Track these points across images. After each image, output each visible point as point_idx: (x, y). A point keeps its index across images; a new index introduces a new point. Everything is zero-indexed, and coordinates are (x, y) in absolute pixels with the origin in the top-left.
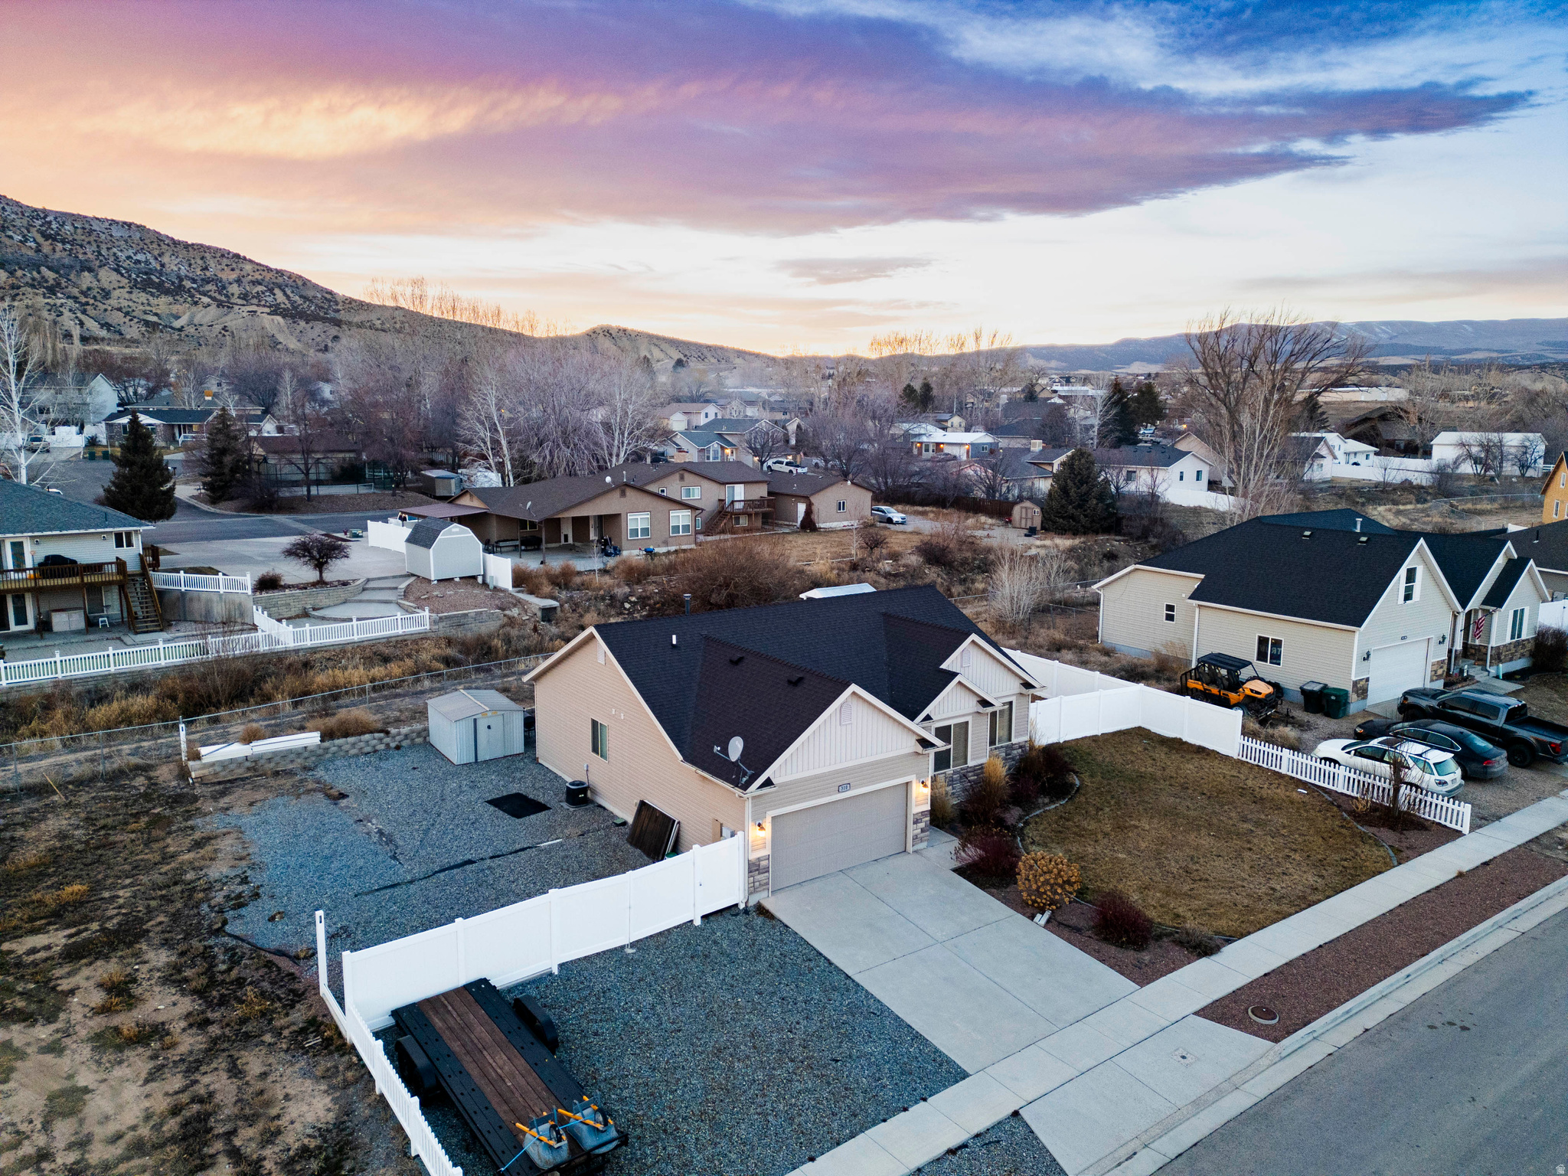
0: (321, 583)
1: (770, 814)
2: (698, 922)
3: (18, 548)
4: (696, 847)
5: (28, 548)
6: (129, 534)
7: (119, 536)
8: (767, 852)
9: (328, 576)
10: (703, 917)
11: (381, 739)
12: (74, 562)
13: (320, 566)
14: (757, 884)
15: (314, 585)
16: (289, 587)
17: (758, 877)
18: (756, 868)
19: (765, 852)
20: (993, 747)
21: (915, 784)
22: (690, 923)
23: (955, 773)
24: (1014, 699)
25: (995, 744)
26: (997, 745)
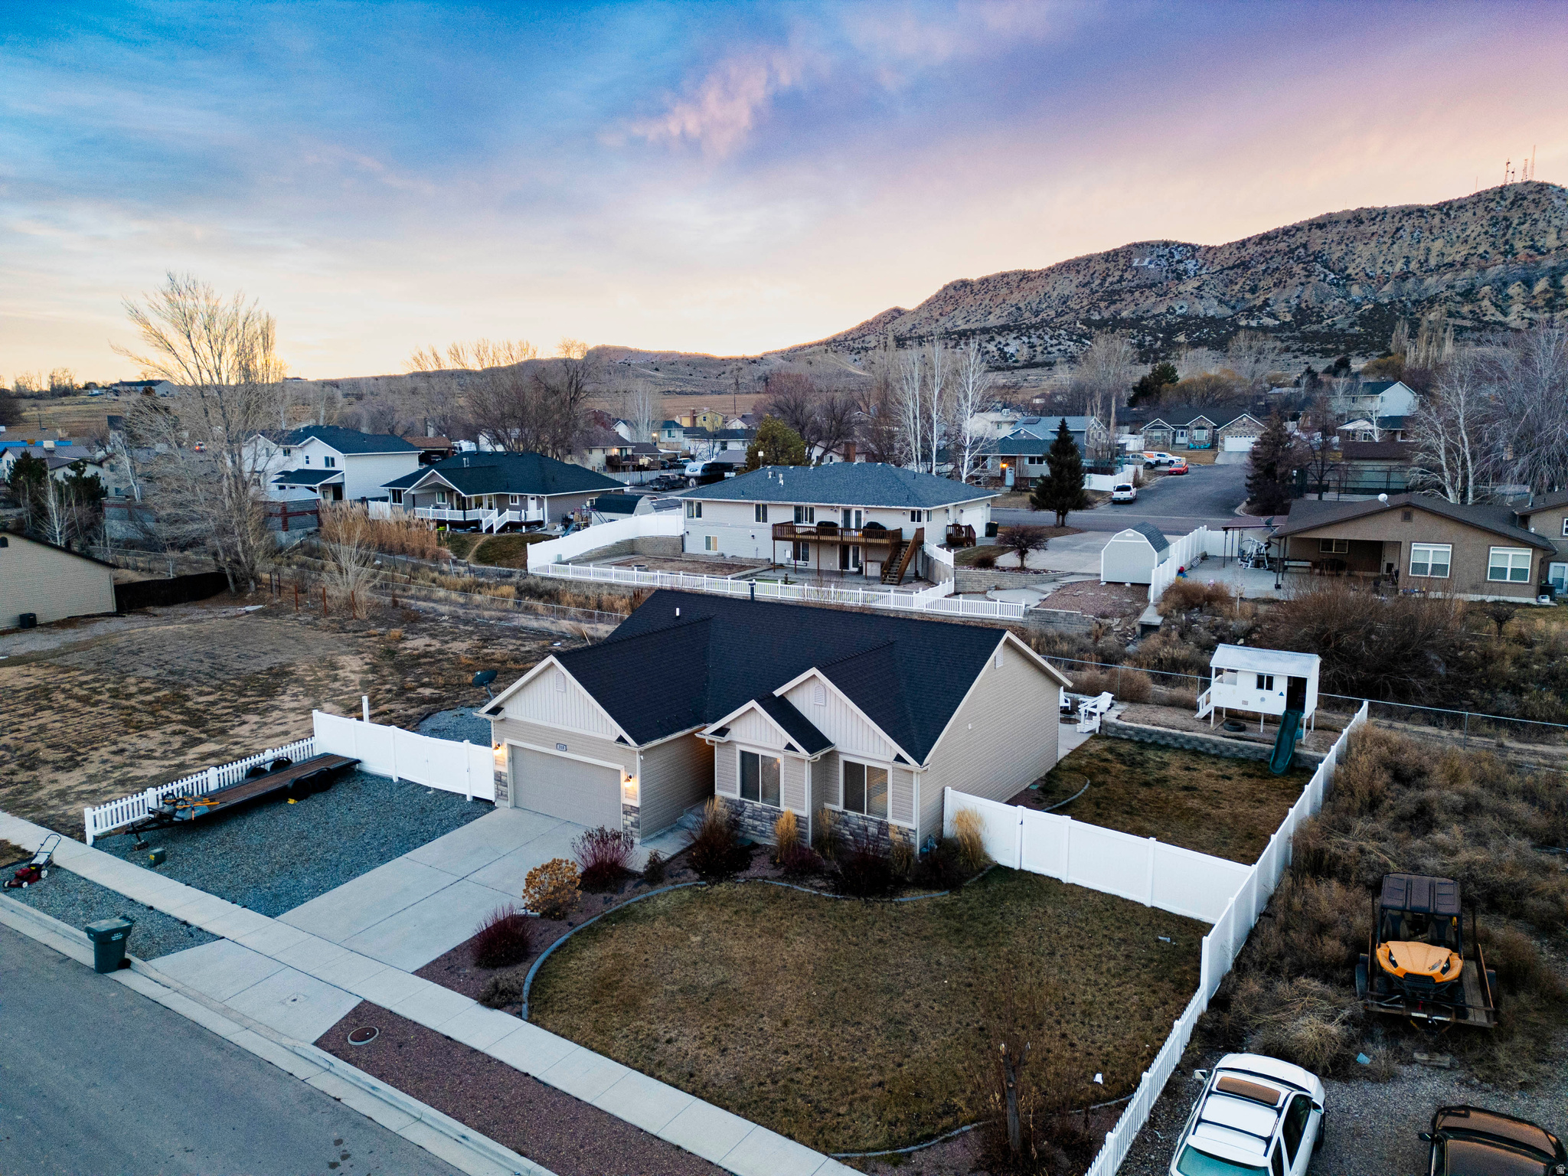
0: (1022, 569)
1: (507, 741)
2: (469, 799)
3: (858, 513)
5: (863, 515)
6: (919, 512)
7: (913, 513)
9: (1027, 564)
10: (474, 798)
12: (884, 528)
13: (1022, 554)
14: (500, 792)
15: (1013, 569)
16: (997, 568)
17: (500, 787)
18: (498, 778)
19: (505, 770)
20: (860, 815)
21: (623, 777)
22: (464, 796)
23: (764, 809)
24: (888, 769)
25: (863, 812)
26: (865, 815)
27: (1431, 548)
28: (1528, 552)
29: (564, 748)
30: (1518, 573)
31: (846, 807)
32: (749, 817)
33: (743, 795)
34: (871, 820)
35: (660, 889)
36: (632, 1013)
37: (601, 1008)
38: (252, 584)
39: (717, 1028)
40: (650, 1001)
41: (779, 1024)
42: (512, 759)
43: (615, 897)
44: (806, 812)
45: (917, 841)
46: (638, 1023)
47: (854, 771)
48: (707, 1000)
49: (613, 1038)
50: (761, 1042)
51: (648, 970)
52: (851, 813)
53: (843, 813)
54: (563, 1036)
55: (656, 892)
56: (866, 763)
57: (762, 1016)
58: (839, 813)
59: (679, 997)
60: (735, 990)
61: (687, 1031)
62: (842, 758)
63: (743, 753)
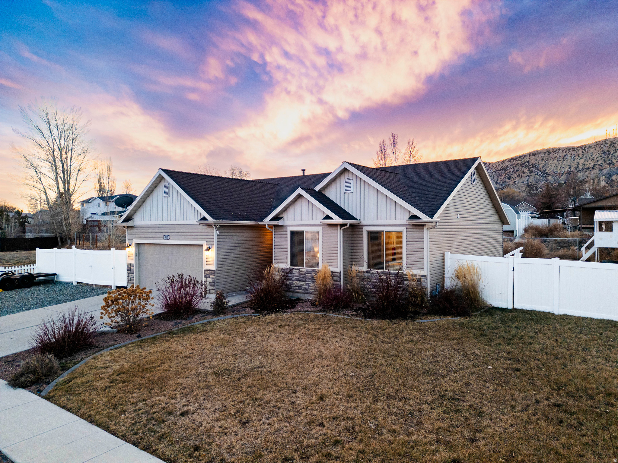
1: (134, 241)
4: (113, 249)
8: (134, 262)
10: (116, 287)
14: (129, 278)
17: (130, 275)
18: (129, 269)
19: (132, 262)
20: (380, 271)
21: (205, 248)
22: (111, 287)
23: (308, 272)
24: (404, 229)
25: (383, 269)
26: (385, 270)
29: (169, 237)
31: (368, 267)
32: (297, 280)
33: (292, 264)
34: (390, 273)
35: (222, 317)
36: (156, 390)
37: (127, 386)
38: (69, 241)
39: (243, 402)
40: (180, 381)
41: (314, 398)
42: (138, 255)
43: (184, 322)
44: (338, 268)
45: (428, 285)
46: (158, 398)
47: (375, 237)
48: (239, 379)
49: (124, 411)
50: (291, 414)
51: (189, 360)
52: (373, 271)
53: (367, 272)
54: (69, 410)
55: (219, 318)
56: (384, 229)
57: (296, 392)
58: (364, 272)
59: (211, 378)
60: (270, 372)
61: (208, 404)
62: (366, 229)
63: (293, 233)
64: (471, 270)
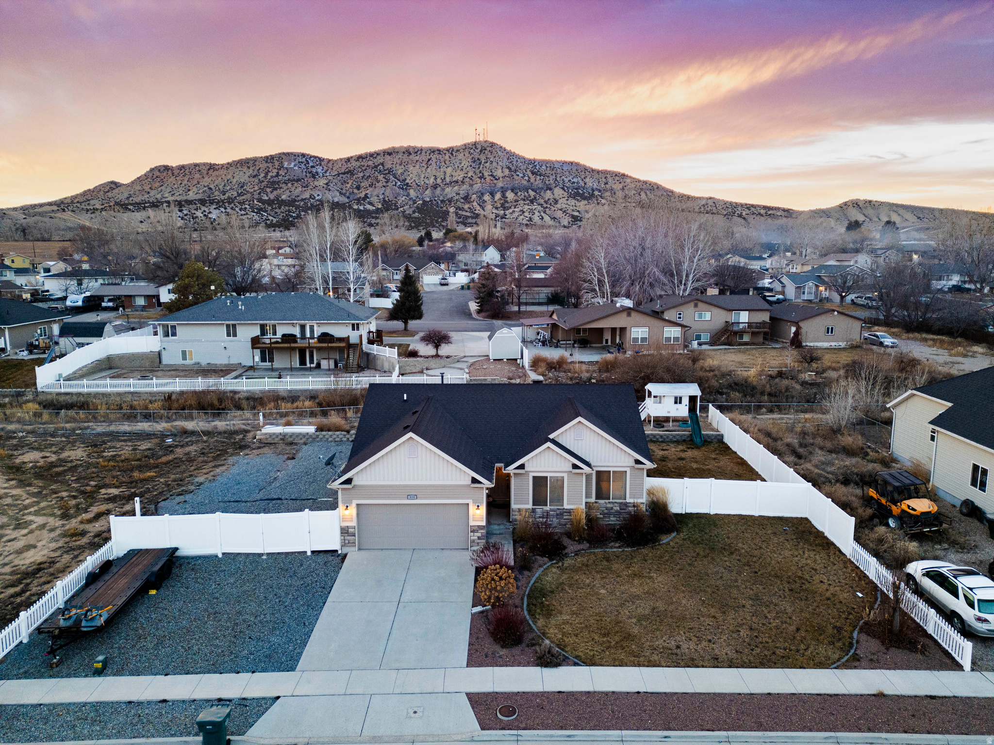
0: (437, 356)
1: (355, 502)
2: (309, 553)
3: (312, 327)
4: (307, 510)
5: (315, 328)
6: (358, 324)
7: (353, 325)
8: (354, 523)
9: (440, 353)
10: (313, 552)
11: (345, 435)
13: (437, 347)
14: (347, 541)
15: (432, 356)
16: (421, 356)
17: (347, 537)
18: (344, 531)
20: (607, 501)
21: (471, 506)
22: (305, 552)
23: (551, 510)
24: (628, 470)
25: (609, 499)
26: (611, 500)
27: (640, 330)
28: (679, 329)
29: (416, 497)
30: (676, 339)
31: (596, 499)
32: (540, 517)
33: (534, 505)
34: (616, 502)
36: (636, 641)
39: (689, 632)
40: (635, 631)
44: (582, 506)
45: (644, 509)
46: (647, 644)
47: (602, 477)
48: (661, 620)
49: (648, 657)
52: (601, 501)
53: (596, 502)
55: (538, 574)
56: (612, 469)
57: (699, 618)
58: (593, 503)
59: (645, 624)
60: (666, 610)
61: (677, 639)
62: (595, 470)
63: (534, 478)
64: (663, 490)
